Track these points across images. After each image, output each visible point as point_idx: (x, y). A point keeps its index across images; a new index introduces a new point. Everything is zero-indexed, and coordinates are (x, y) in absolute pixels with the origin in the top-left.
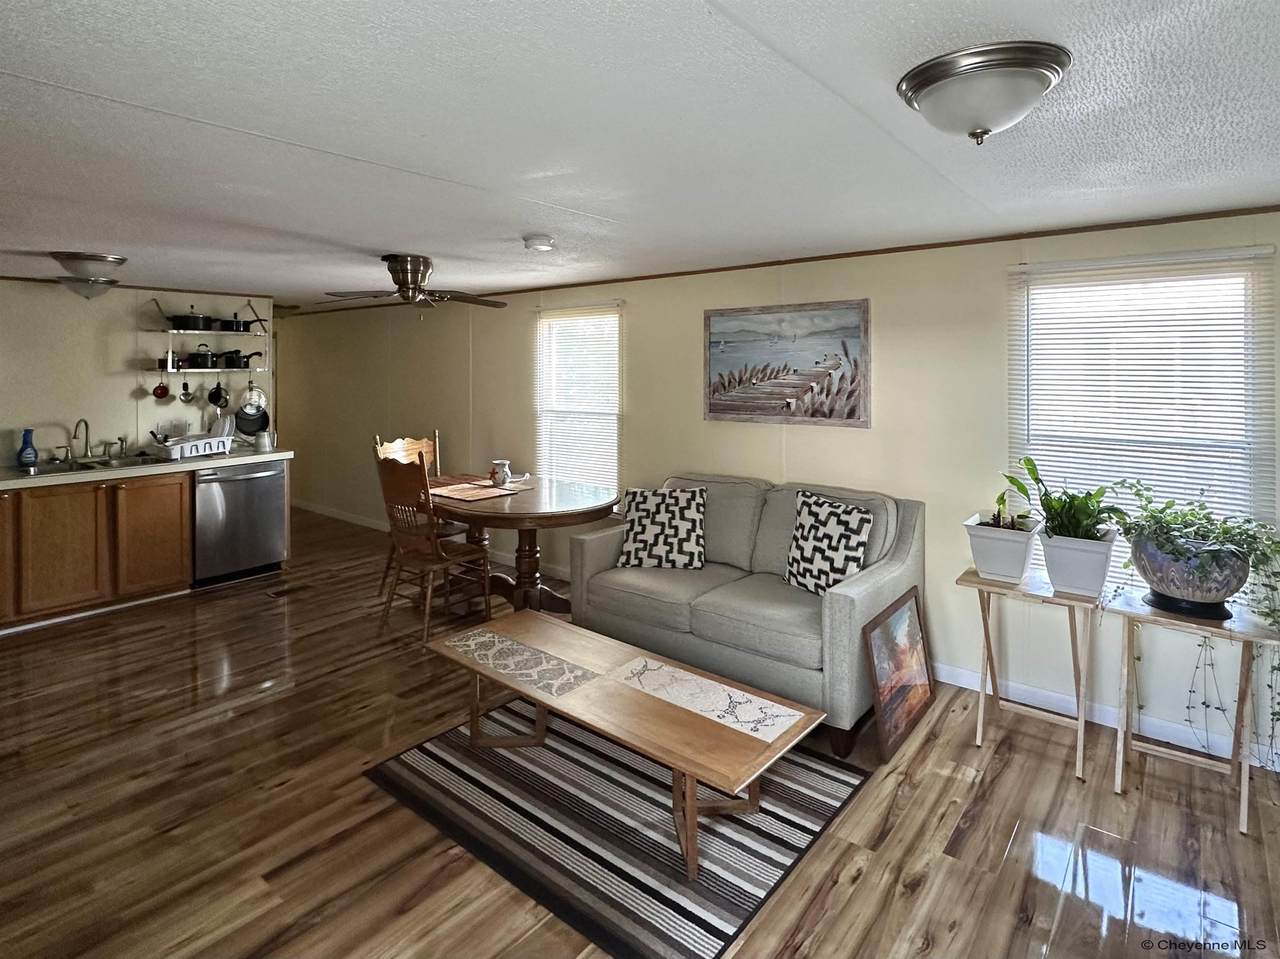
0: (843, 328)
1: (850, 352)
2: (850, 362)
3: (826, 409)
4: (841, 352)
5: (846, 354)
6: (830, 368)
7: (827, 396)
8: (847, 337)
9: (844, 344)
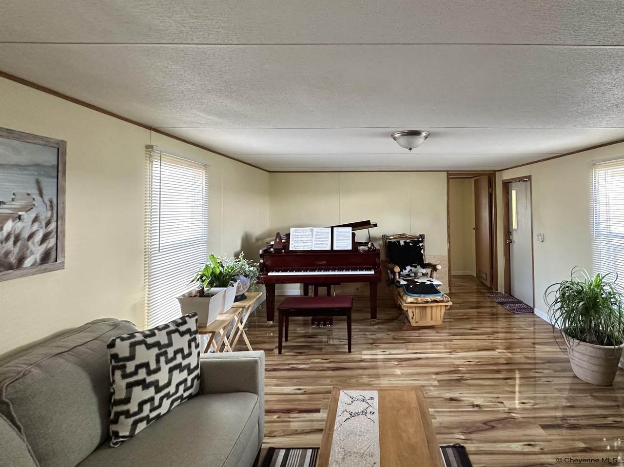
0: (38, 165)
1: (44, 192)
2: (44, 202)
3: (13, 259)
4: (34, 192)
5: (41, 194)
6: (20, 210)
7: (15, 243)
8: (42, 175)
9: (38, 182)
